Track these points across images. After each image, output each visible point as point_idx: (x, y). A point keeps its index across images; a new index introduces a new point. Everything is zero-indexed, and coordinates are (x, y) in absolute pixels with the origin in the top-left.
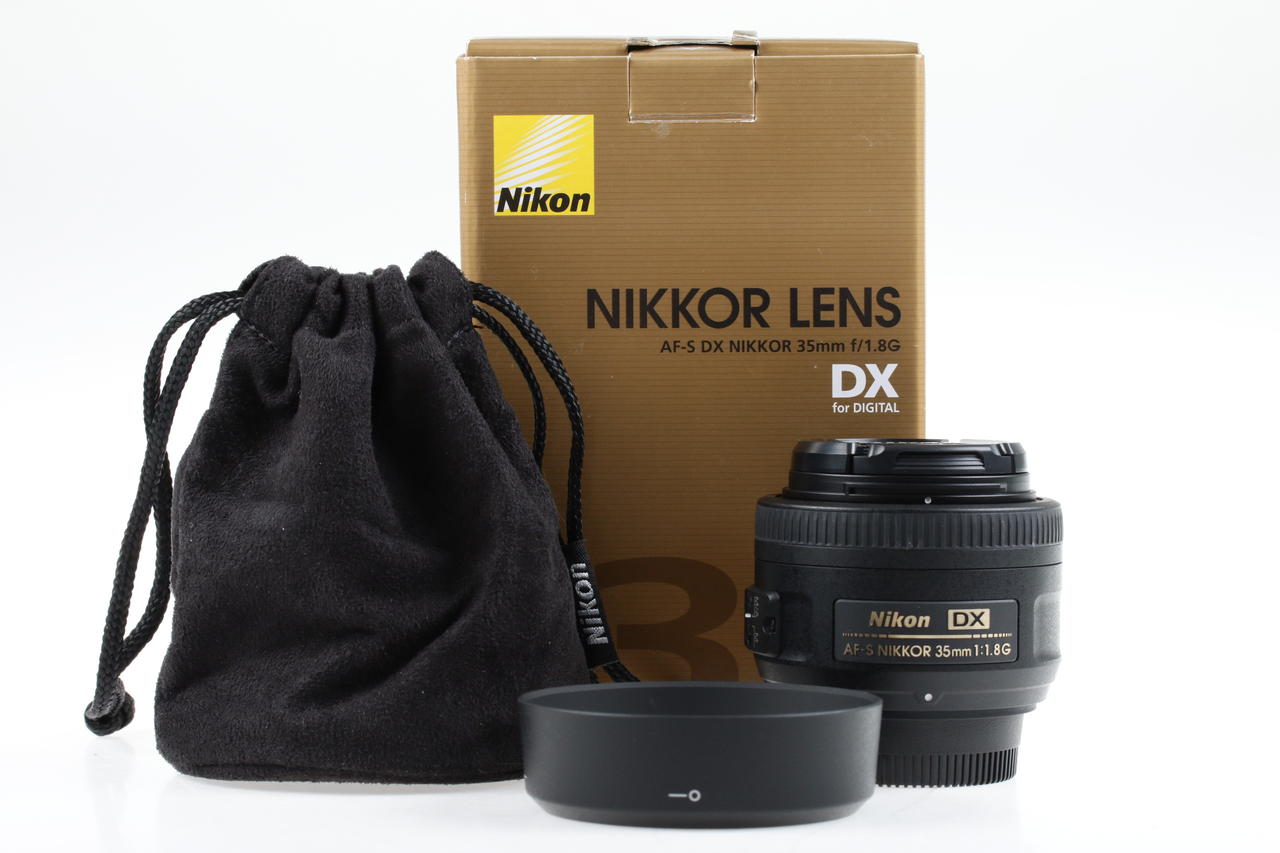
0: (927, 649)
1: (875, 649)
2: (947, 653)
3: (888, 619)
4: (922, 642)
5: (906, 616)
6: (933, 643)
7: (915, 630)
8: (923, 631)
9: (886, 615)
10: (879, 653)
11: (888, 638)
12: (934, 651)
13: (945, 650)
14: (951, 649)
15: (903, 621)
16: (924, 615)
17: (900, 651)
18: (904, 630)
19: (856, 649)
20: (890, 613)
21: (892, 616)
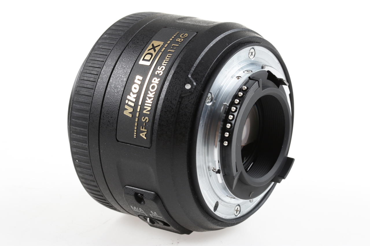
0: (155, 80)
1: (146, 115)
2: (162, 68)
3: (130, 103)
4: (150, 82)
5: (131, 91)
6: (153, 75)
7: (141, 86)
8: (143, 81)
9: (128, 104)
10: (149, 113)
11: (141, 105)
12: (158, 76)
13: (160, 69)
14: (161, 65)
15: (134, 93)
16: (135, 78)
17: (150, 98)
18: (139, 94)
19: (144, 130)
20: (127, 101)
21: (129, 100)
